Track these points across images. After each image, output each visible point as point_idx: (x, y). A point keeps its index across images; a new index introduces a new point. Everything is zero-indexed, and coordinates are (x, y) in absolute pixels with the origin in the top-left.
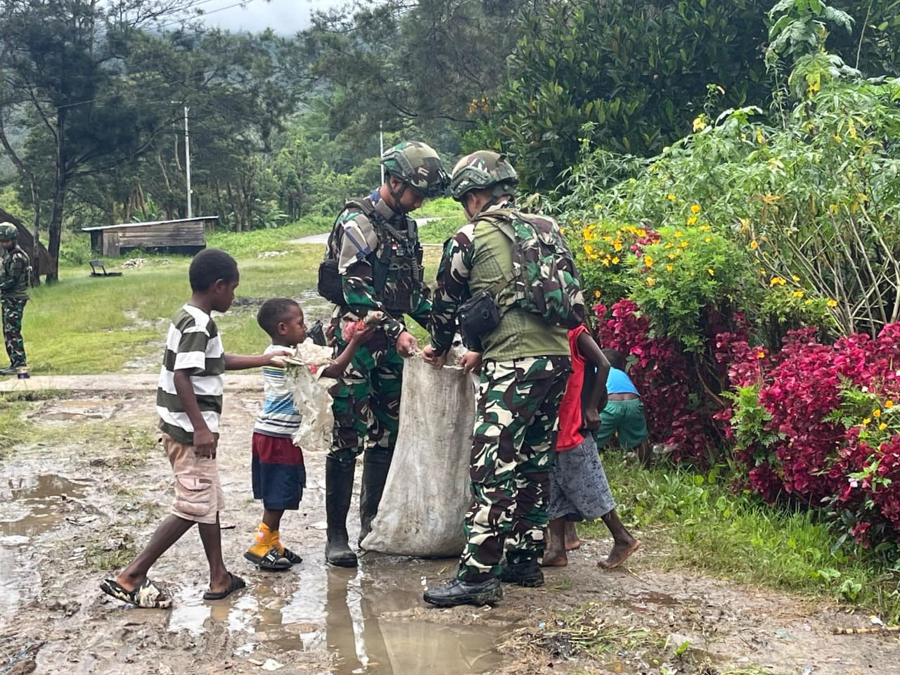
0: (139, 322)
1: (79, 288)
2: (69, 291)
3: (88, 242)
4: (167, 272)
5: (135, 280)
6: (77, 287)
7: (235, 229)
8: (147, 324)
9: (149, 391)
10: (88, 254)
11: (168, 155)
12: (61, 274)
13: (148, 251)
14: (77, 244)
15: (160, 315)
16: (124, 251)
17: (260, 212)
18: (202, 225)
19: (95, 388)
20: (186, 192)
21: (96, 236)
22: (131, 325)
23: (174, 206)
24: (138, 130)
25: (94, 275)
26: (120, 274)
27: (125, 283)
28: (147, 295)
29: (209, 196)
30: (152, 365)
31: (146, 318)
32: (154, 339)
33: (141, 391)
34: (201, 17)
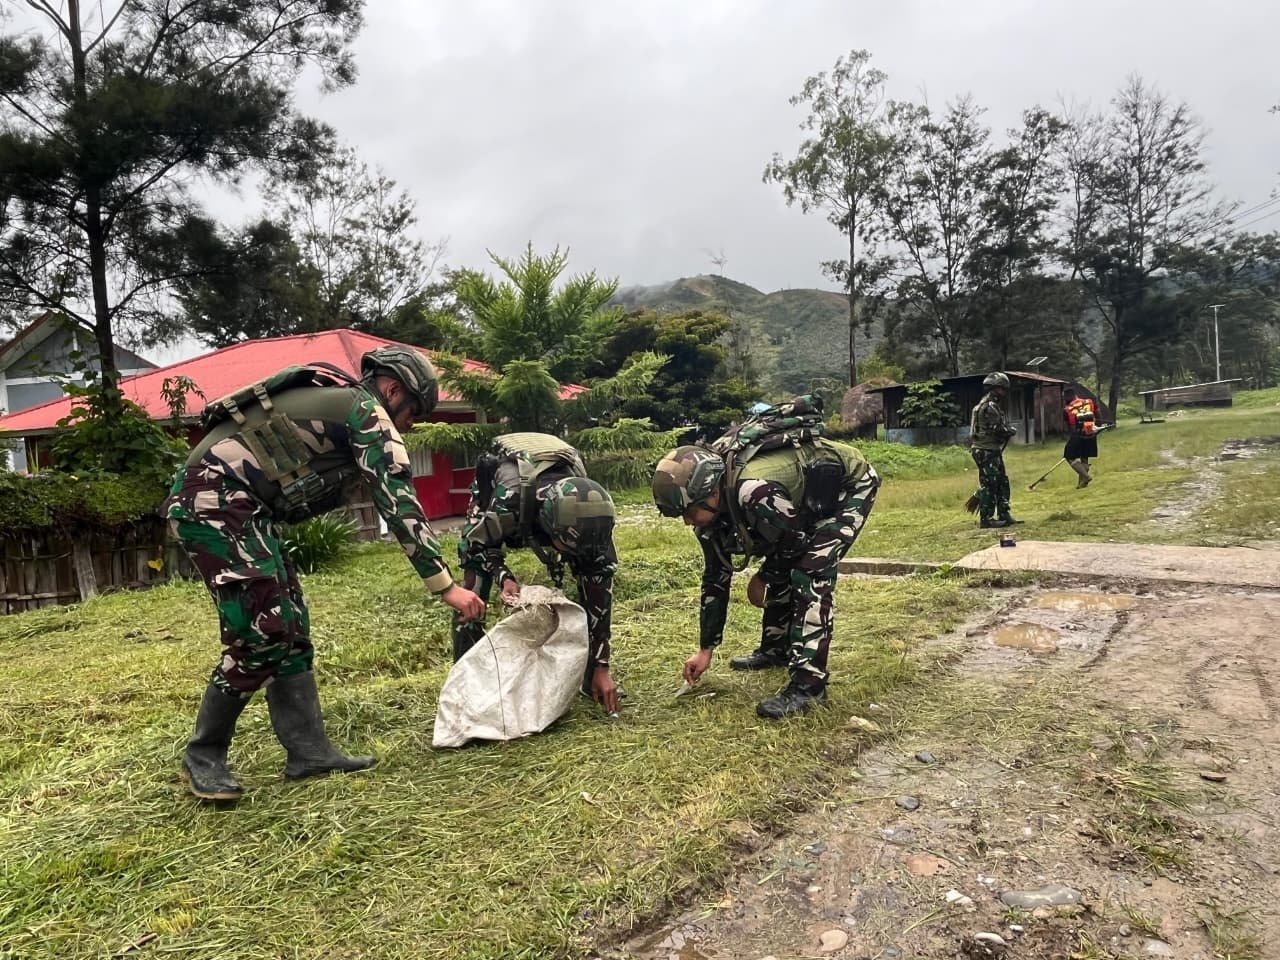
0: (1175, 461)
1: (1131, 432)
2: (1121, 435)
3: (1143, 401)
4: (1201, 419)
5: (1174, 425)
6: (1129, 431)
7: (1253, 388)
8: (1182, 463)
9: (1176, 583)
10: (1143, 410)
11: (1202, 343)
12: (1119, 423)
13: (1187, 406)
14: (1135, 403)
15: (1196, 454)
16: (1169, 406)
17: (1273, 376)
18: (1228, 386)
19: (1093, 571)
20: (1215, 365)
21: (1148, 397)
22: (1167, 463)
23: (1207, 375)
24: (1178, 318)
25: (1143, 422)
26: (1162, 421)
27: (1165, 427)
28: (1184, 435)
29: (1234, 367)
30: (1184, 513)
31: (1181, 457)
32: (1189, 480)
33: (1163, 582)
34: (1231, 227)
